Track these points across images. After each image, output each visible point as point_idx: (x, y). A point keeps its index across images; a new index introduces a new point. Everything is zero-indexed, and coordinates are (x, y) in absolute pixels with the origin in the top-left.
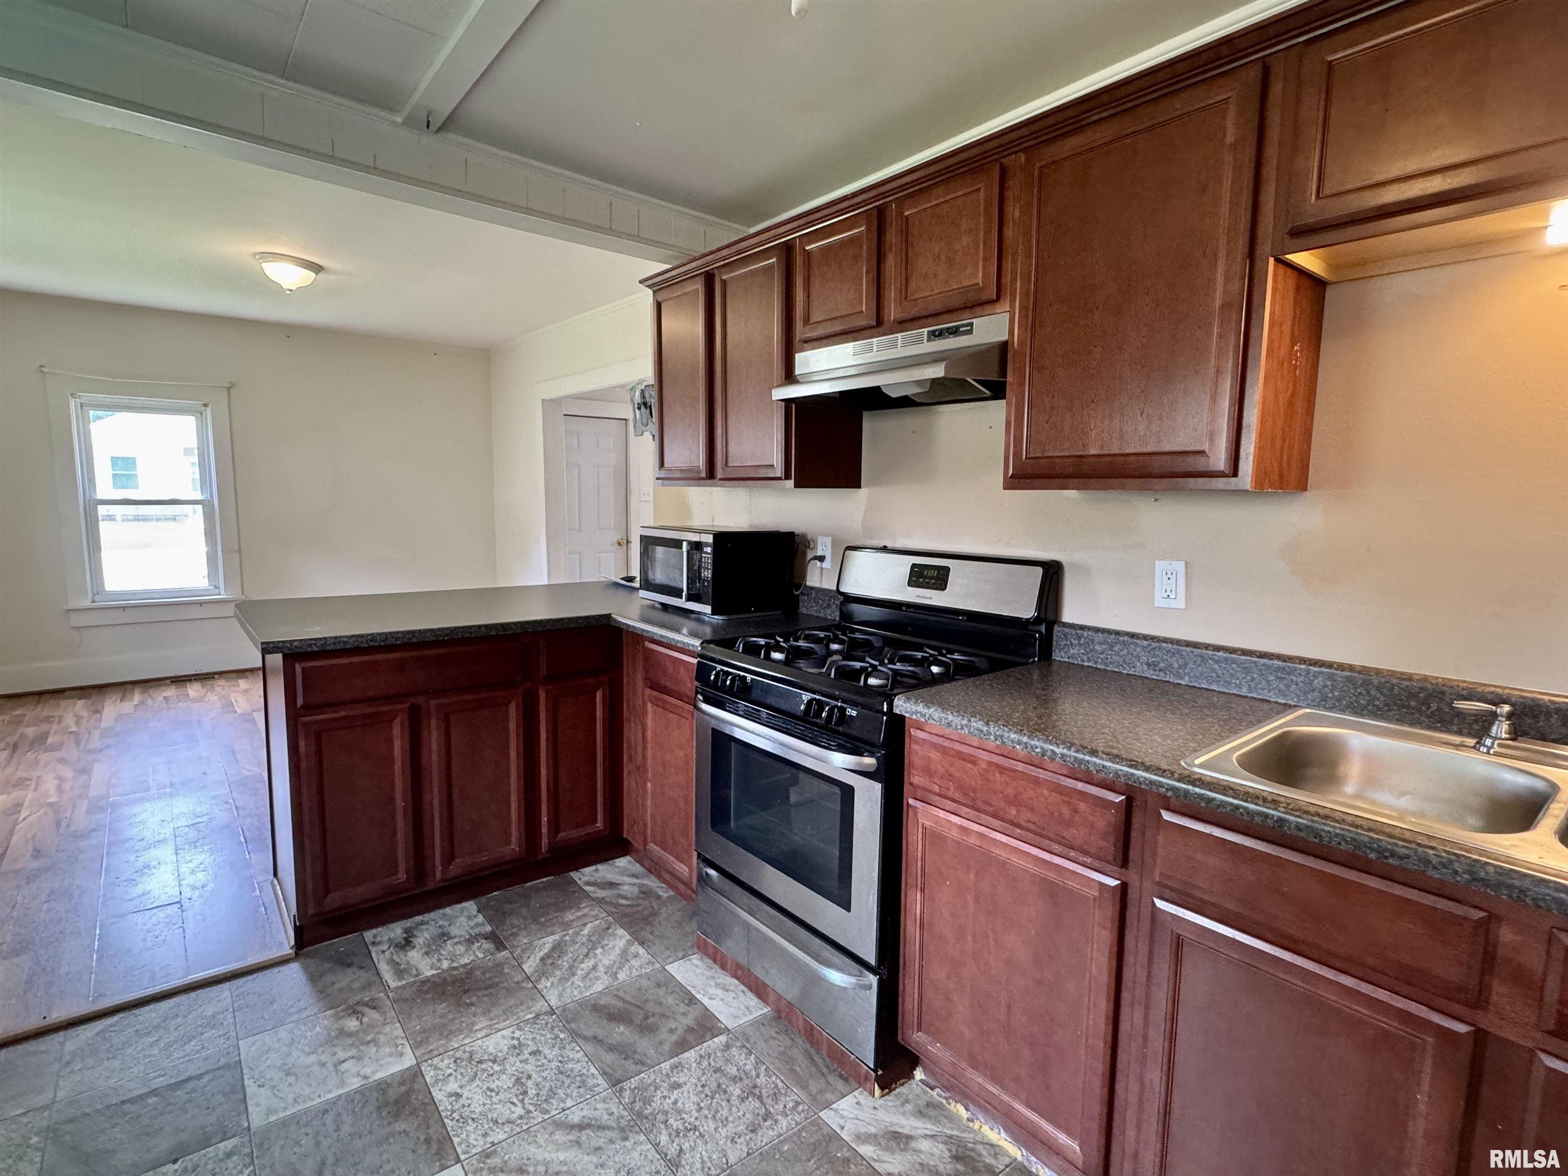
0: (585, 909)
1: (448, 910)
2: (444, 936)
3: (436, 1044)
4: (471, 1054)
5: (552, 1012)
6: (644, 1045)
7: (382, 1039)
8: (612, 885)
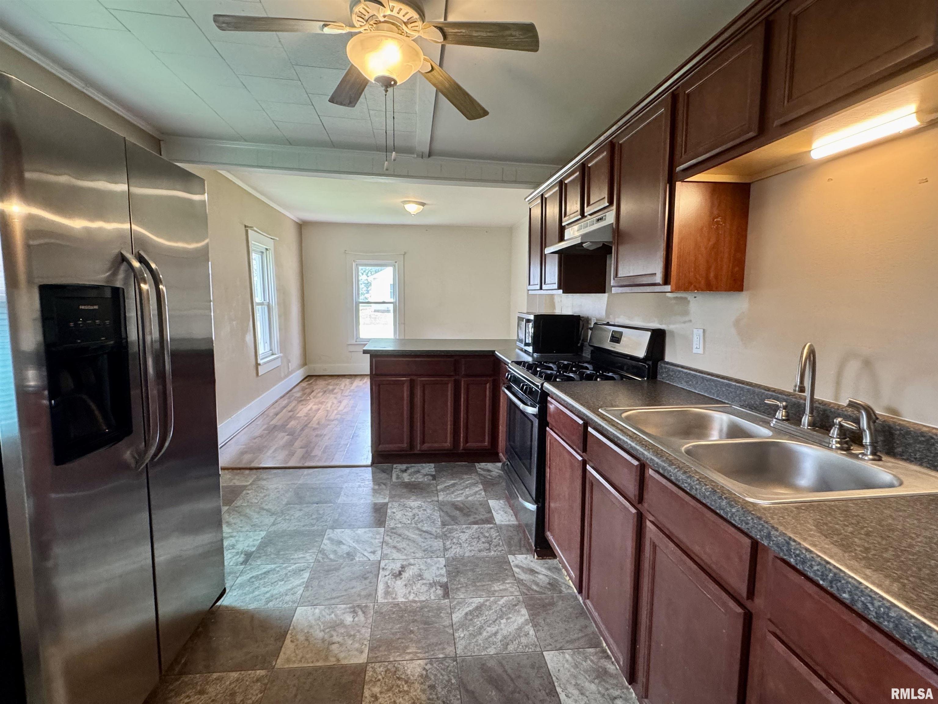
0: (473, 476)
1: (424, 465)
2: (418, 472)
3: (397, 499)
4: (405, 504)
5: (438, 501)
6: (462, 519)
7: (382, 493)
8: (489, 471)
